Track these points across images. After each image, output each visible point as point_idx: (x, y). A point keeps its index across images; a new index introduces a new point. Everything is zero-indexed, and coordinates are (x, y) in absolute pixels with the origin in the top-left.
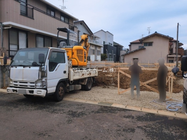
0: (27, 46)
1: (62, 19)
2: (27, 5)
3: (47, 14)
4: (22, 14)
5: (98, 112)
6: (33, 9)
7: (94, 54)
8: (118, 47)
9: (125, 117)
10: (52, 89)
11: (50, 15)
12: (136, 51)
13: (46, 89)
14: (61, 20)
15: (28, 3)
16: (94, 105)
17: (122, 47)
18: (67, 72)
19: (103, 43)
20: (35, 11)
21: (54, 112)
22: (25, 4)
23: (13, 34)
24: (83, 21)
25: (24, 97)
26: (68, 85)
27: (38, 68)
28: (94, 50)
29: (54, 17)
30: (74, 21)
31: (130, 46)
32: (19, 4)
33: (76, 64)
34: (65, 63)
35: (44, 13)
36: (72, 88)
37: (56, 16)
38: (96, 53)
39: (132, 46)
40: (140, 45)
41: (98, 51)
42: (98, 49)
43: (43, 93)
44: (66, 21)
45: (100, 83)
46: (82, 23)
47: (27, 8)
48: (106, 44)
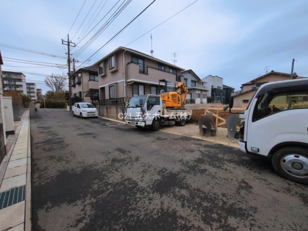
0: (144, 94)
1: (171, 71)
2: (144, 65)
3: (159, 70)
4: (140, 72)
5: (177, 139)
6: (147, 67)
7: (199, 97)
8: (229, 90)
9: (194, 144)
10: (149, 123)
11: (161, 70)
12: (247, 92)
13: (145, 122)
14: (169, 72)
15: (145, 64)
16: (178, 135)
17: (233, 89)
18: (162, 111)
19: (211, 87)
20: (149, 68)
21: (148, 136)
22: (142, 65)
23: (135, 87)
24: (191, 70)
25: (136, 127)
26: (163, 121)
27: (140, 108)
28: (199, 94)
29: (165, 71)
30: (181, 72)
31: (242, 87)
32: (138, 66)
33: (171, 105)
34: (159, 104)
35: (156, 69)
36: (167, 123)
37: (166, 70)
38: (202, 96)
39: (244, 88)
40: (253, 86)
41: (204, 95)
42: (204, 93)
43: (143, 124)
44: (175, 72)
45: (194, 121)
46: (190, 72)
47: (144, 67)
48: (214, 87)
